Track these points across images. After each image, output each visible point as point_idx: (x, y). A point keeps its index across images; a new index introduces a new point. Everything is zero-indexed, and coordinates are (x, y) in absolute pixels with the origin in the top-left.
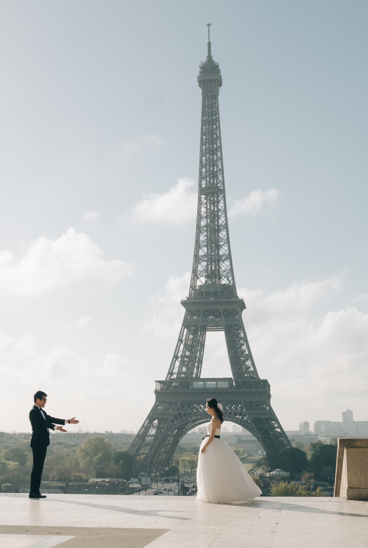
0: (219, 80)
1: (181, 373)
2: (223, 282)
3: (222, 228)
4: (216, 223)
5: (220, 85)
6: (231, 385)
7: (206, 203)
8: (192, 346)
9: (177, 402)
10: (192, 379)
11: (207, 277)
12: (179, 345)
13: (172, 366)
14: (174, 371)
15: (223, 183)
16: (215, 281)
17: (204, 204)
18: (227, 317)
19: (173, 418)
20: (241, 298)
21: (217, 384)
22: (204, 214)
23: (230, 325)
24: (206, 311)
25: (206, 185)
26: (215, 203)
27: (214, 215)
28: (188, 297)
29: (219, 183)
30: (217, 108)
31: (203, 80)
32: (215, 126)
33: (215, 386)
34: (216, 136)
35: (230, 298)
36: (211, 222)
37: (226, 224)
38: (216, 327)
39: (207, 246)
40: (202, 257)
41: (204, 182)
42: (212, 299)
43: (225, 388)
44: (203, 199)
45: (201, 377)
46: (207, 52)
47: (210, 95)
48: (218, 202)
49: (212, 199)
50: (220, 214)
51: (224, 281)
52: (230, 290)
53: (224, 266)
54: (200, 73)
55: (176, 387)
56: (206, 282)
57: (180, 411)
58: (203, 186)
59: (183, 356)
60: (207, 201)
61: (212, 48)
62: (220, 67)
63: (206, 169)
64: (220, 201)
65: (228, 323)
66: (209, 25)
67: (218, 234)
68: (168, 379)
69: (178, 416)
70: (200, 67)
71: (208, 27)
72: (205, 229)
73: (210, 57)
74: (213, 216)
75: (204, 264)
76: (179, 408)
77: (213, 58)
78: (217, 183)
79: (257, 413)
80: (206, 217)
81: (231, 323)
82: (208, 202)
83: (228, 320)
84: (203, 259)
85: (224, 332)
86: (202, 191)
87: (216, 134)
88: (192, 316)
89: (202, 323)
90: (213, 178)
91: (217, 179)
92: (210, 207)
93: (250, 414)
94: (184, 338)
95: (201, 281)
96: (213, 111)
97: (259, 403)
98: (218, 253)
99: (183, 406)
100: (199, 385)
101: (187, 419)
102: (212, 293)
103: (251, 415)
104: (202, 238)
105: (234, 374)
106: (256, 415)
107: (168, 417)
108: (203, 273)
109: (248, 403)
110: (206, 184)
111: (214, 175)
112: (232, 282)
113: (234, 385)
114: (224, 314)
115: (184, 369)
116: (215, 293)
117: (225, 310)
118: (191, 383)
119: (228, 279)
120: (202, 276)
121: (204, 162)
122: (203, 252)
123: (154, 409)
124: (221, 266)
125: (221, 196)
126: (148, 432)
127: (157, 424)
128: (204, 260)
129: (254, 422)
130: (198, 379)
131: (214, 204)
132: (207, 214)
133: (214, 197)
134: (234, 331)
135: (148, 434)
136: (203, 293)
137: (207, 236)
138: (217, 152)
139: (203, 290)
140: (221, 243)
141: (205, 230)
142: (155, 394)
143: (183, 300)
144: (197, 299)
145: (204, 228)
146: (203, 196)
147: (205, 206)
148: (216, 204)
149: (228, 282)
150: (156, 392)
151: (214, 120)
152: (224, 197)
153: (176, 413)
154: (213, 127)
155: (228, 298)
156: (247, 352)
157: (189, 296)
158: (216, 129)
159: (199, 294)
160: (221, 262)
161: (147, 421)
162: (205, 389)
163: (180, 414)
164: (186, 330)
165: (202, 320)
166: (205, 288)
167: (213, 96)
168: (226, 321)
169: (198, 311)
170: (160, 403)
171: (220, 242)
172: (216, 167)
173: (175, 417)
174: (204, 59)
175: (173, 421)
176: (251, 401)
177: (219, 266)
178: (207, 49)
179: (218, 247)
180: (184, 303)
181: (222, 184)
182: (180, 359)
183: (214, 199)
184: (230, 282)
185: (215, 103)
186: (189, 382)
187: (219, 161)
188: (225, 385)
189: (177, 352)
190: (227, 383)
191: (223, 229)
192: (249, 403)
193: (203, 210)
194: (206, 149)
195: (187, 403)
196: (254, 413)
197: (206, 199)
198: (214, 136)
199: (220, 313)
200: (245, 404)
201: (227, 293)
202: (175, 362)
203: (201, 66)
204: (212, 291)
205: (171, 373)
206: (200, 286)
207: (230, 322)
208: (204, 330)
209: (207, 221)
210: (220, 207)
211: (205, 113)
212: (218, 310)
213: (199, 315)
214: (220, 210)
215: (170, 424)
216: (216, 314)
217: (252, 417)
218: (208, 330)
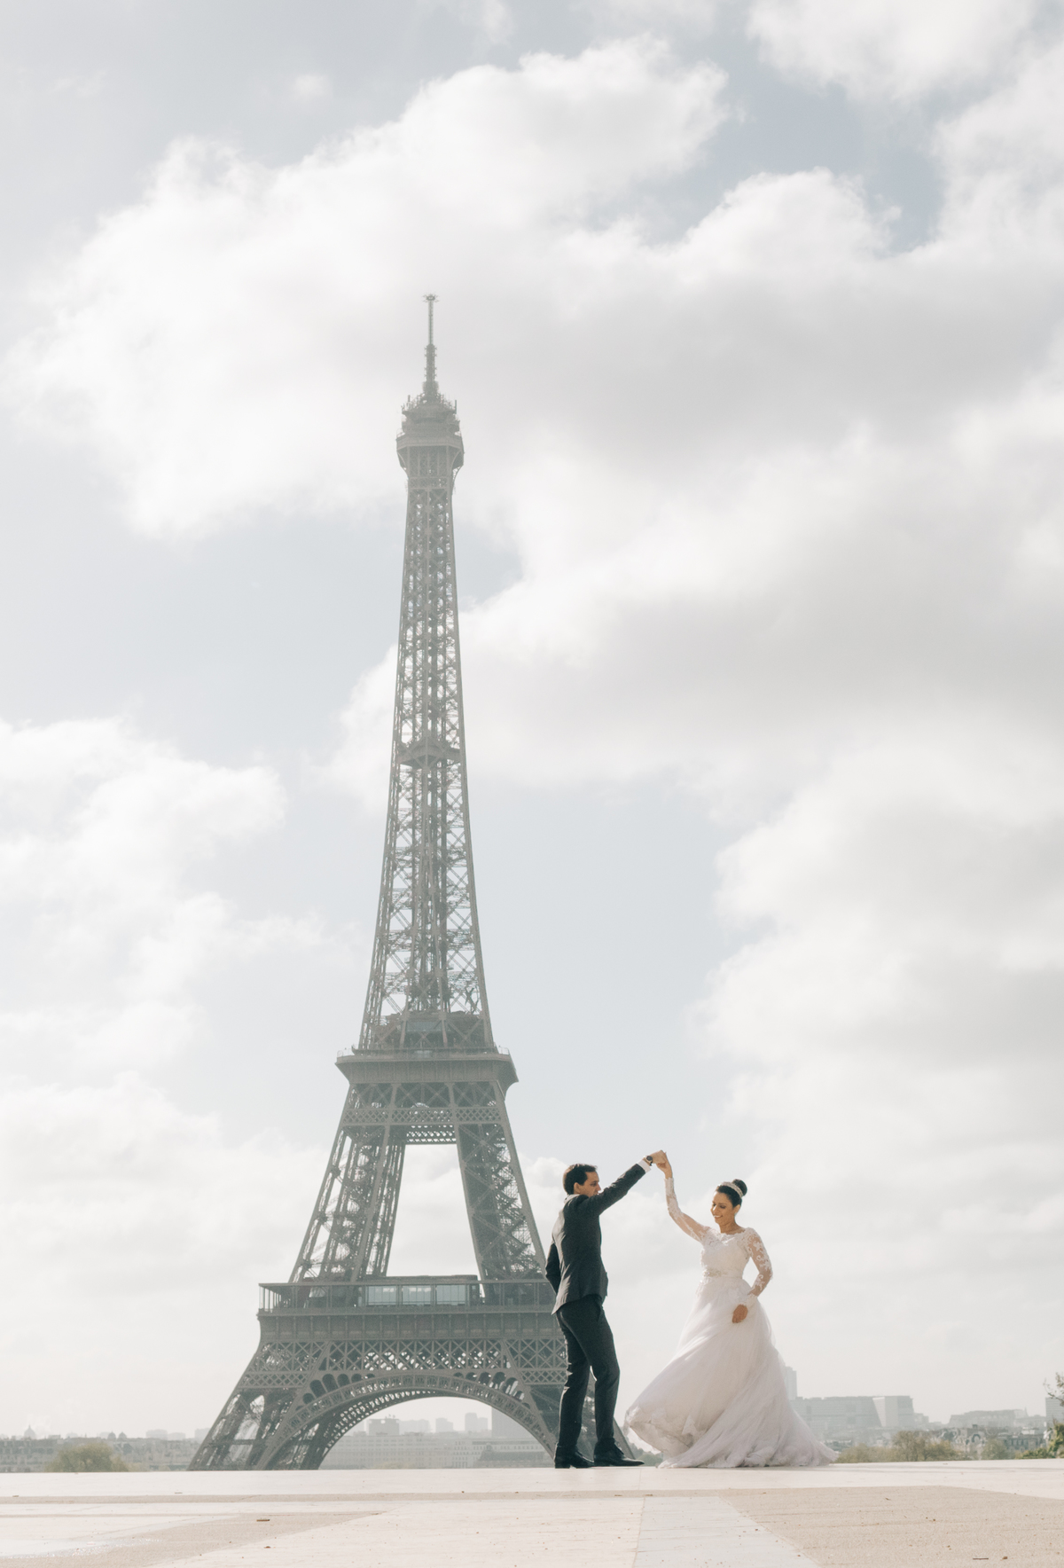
0: (457, 450)
1: (334, 1263)
2: (455, 1008)
3: (454, 857)
4: (439, 842)
5: (459, 462)
6: (474, 1297)
7: (413, 787)
8: (366, 1186)
9: (320, 1343)
10: (363, 1277)
11: (413, 992)
12: (328, 1183)
13: (310, 1241)
14: (312, 1258)
15: (461, 733)
16: (433, 1008)
17: (408, 789)
18: (463, 1103)
19: (309, 1390)
20: (505, 1053)
21: (434, 1293)
22: (407, 815)
23: (474, 1128)
24: (408, 1086)
25: (414, 737)
26: (437, 787)
27: (435, 821)
28: (357, 1047)
29: (448, 732)
30: (448, 525)
31: (411, 448)
32: (440, 576)
33: (428, 1300)
34: (444, 602)
35: (475, 1051)
36: (425, 839)
37: (468, 845)
38: (432, 1132)
39: (412, 906)
40: (398, 938)
41: (407, 728)
42: (423, 1054)
43: (455, 1304)
44: (403, 776)
45: (389, 1274)
46: (425, 372)
47: (428, 489)
48: (446, 783)
49: (429, 776)
50: (449, 818)
51: (458, 1005)
52: (474, 1030)
53: (460, 961)
54: (404, 426)
55: (319, 1302)
56: (409, 1005)
57: (329, 1370)
58: (406, 739)
59: (338, 1216)
60: (414, 780)
61: (438, 362)
62: (459, 416)
63: (414, 694)
64: (451, 781)
65: (467, 1122)
66: (431, 299)
67: (444, 871)
68: (296, 1279)
69: (322, 1384)
70: (404, 413)
71: (427, 304)
72: (408, 858)
73: (431, 387)
74: (433, 822)
75: (405, 955)
76: (325, 1360)
77: (441, 390)
78: (445, 732)
79: (545, 1374)
80: (413, 825)
81: (473, 1123)
82: (419, 783)
83: (468, 1112)
84: (401, 941)
85: (455, 1146)
86: (402, 753)
87: (444, 597)
88: (366, 1100)
89: (396, 1120)
90: (434, 718)
91: (445, 720)
92: (424, 799)
93: (524, 1378)
94: (343, 1162)
95: (395, 1004)
96: (438, 534)
97: (551, 1345)
98: (444, 925)
99: (337, 1356)
100: (381, 1295)
101: (348, 1393)
102: (423, 1037)
103: (528, 1378)
104: (400, 883)
105: (483, 1266)
106: (541, 1378)
107: (296, 1389)
108: (401, 982)
109: (520, 1345)
110: (415, 734)
111: (435, 710)
112: (479, 1006)
113: (483, 1295)
114: (457, 1095)
115: (342, 1251)
116: (435, 1038)
117: (460, 1085)
118: (360, 1289)
119: (469, 998)
120: (396, 991)
121: (408, 672)
122: (401, 921)
123: (257, 1363)
124: (451, 963)
125: (455, 767)
126: (235, 1431)
127: (262, 1409)
128: (403, 946)
129: (536, 1399)
130: (380, 1278)
131: (433, 789)
132: (414, 817)
133: (435, 768)
134: (483, 1143)
135: (238, 1436)
136: (400, 1035)
137: (412, 878)
138: (445, 647)
139: (399, 1027)
140: (450, 899)
141: (408, 862)
142: (258, 1323)
143: (343, 1057)
144: (382, 1052)
145: (405, 854)
146: (403, 767)
147: (409, 794)
148: (439, 791)
149: (468, 1007)
150: (263, 1317)
151: (438, 558)
152: (463, 770)
153: (319, 1376)
154: (436, 576)
155: (469, 1051)
156: (519, 1203)
157: (360, 1045)
158: (444, 583)
159: (388, 1040)
160: (451, 952)
161: (236, 1400)
162: (399, 1305)
163: (328, 1378)
164: (348, 1141)
165: (396, 1112)
166: (405, 1024)
167: (438, 492)
168: (461, 1115)
169: (384, 1087)
170: (274, 1347)
171: (449, 895)
172: (441, 688)
173: (316, 1386)
174: (417, 391)
175: (308, 1398)
176: (528, 1341)
177: (444, 961)
178: (423, 363)
179: (443, 910)
180: (345, 1066)
181: (457, 735)
182: (330, 1223)
183: (434, 775)
184: (474, 1006)
185: (443, 512)
186: (356, 1287)
187: (451, 672)
188: (457, 1295)
189: (322, 1203)
190: (462, 1288)
191: (457, 860)
192: (523, 1345)
193: (404, 805)
194: (415, 638)
195: (350, 1348)
196: (536, 1374)
197: (412, 774)
198: (437, 602)
199: (446, 1094)
200: (511, 1349)
201: (466, 1038)
202: (318, 1228)
203: (406, 409)
204: (423, 1033)
205: (305, 1263)
206: (391, 1018)
207: (474, 1119)
208: (400, 1138)
209: (414, 835)
210: (450, 800)
211: (415, 538)
212: (442, 1084)
213: (389, 1097)
214: (450, 807)
215: (299, 1408)
216: (434, 1093)
217: (532, 1386)
218: (411, 1140)
